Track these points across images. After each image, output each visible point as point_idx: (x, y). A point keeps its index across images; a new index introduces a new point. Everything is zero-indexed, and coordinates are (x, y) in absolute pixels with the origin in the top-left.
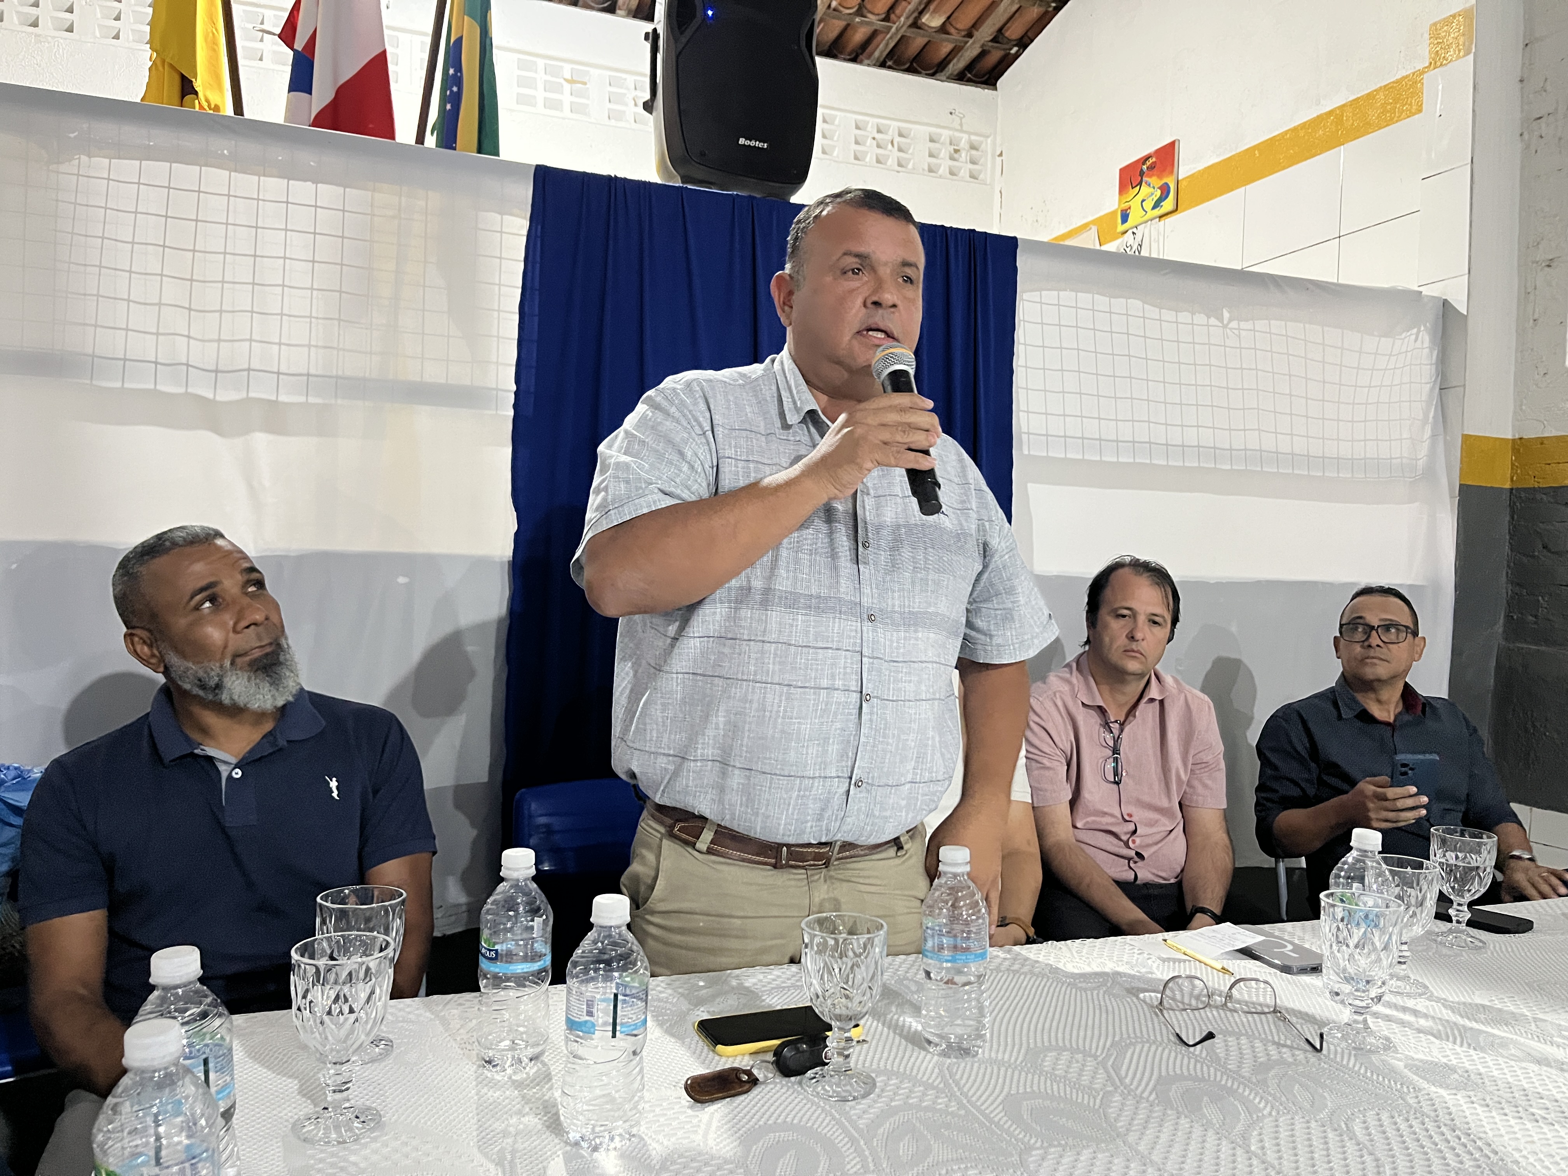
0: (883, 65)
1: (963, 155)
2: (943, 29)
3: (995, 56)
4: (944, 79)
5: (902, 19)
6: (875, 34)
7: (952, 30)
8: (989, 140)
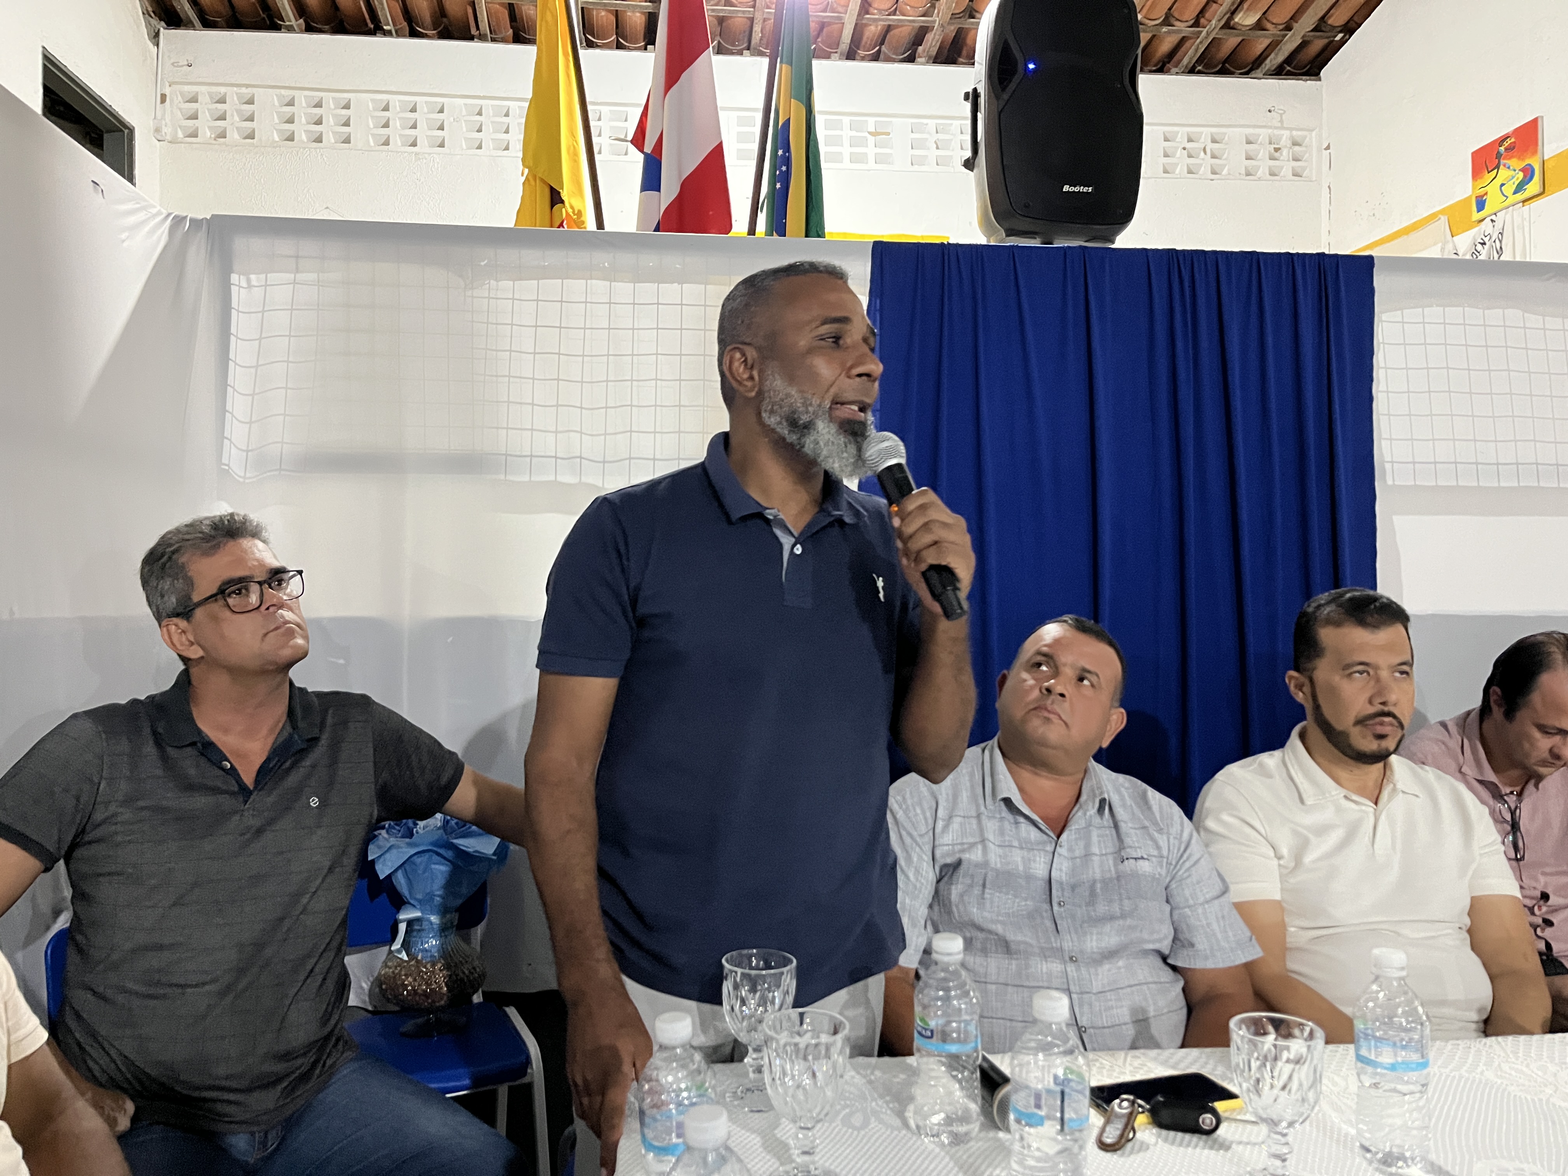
0: (1192, 71)
1: (1285, 152)
2: (1259, 26)
3: (1318, 45)
4: (1261, 75)
5: (1214, 22)
6: (1183, 40)
7: (1269, 26)
8: (1314, 133)
